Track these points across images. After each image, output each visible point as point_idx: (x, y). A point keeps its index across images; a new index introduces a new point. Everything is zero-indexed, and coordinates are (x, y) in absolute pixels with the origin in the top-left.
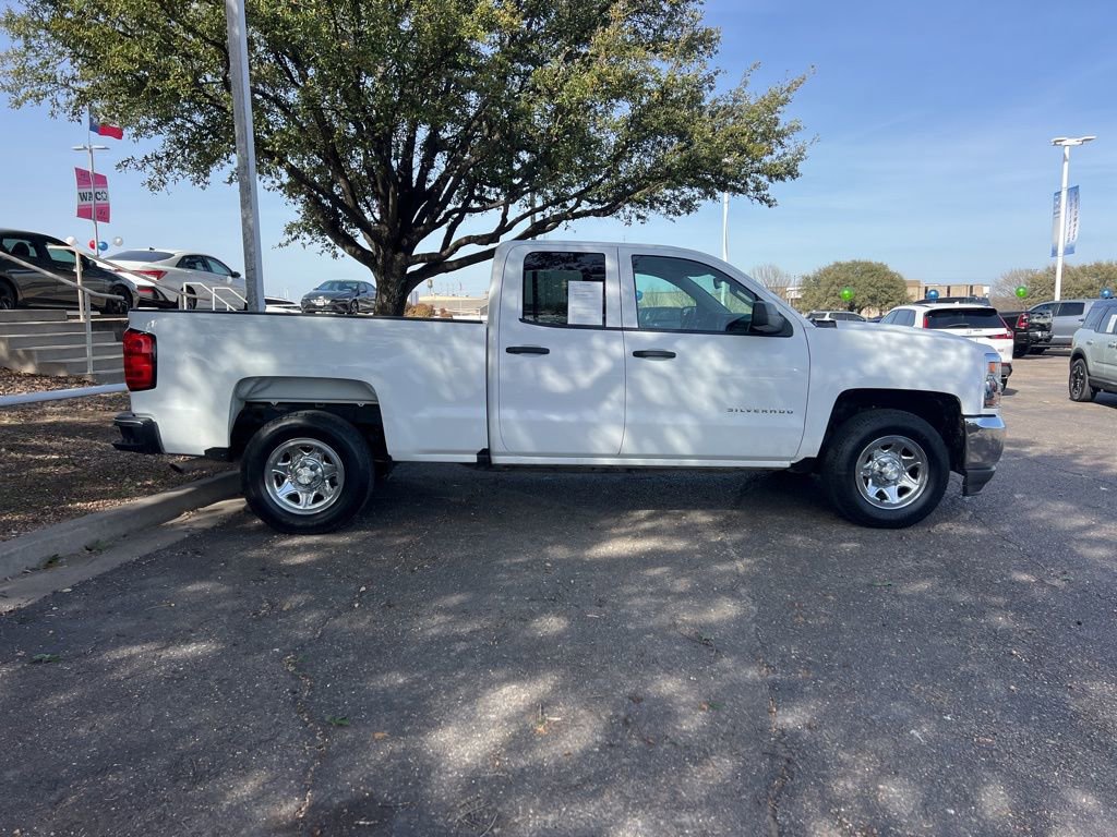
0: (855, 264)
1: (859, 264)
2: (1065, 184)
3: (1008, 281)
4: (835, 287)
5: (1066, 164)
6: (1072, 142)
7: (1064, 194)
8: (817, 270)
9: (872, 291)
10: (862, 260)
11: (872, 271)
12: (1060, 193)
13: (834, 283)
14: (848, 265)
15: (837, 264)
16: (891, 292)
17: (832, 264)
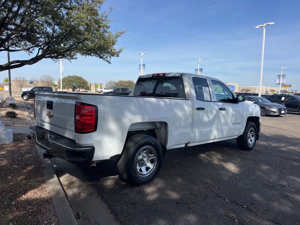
0: (74, 77)
1: (75, 76)
2: (142, 63)
3: (109, 83)
4: (69, 82)
5: (142, 58)
6: (143, 54)
7: (142, 65)
8: (63, 77)
9: (80, 84)
10: (76, 75)
11: (79, 79)
12: (141, 65)
13: (69, 81)
14: (72, 76)
15: (69, 76)
16: (84, 84)
17: (68, 76)
